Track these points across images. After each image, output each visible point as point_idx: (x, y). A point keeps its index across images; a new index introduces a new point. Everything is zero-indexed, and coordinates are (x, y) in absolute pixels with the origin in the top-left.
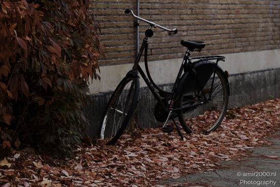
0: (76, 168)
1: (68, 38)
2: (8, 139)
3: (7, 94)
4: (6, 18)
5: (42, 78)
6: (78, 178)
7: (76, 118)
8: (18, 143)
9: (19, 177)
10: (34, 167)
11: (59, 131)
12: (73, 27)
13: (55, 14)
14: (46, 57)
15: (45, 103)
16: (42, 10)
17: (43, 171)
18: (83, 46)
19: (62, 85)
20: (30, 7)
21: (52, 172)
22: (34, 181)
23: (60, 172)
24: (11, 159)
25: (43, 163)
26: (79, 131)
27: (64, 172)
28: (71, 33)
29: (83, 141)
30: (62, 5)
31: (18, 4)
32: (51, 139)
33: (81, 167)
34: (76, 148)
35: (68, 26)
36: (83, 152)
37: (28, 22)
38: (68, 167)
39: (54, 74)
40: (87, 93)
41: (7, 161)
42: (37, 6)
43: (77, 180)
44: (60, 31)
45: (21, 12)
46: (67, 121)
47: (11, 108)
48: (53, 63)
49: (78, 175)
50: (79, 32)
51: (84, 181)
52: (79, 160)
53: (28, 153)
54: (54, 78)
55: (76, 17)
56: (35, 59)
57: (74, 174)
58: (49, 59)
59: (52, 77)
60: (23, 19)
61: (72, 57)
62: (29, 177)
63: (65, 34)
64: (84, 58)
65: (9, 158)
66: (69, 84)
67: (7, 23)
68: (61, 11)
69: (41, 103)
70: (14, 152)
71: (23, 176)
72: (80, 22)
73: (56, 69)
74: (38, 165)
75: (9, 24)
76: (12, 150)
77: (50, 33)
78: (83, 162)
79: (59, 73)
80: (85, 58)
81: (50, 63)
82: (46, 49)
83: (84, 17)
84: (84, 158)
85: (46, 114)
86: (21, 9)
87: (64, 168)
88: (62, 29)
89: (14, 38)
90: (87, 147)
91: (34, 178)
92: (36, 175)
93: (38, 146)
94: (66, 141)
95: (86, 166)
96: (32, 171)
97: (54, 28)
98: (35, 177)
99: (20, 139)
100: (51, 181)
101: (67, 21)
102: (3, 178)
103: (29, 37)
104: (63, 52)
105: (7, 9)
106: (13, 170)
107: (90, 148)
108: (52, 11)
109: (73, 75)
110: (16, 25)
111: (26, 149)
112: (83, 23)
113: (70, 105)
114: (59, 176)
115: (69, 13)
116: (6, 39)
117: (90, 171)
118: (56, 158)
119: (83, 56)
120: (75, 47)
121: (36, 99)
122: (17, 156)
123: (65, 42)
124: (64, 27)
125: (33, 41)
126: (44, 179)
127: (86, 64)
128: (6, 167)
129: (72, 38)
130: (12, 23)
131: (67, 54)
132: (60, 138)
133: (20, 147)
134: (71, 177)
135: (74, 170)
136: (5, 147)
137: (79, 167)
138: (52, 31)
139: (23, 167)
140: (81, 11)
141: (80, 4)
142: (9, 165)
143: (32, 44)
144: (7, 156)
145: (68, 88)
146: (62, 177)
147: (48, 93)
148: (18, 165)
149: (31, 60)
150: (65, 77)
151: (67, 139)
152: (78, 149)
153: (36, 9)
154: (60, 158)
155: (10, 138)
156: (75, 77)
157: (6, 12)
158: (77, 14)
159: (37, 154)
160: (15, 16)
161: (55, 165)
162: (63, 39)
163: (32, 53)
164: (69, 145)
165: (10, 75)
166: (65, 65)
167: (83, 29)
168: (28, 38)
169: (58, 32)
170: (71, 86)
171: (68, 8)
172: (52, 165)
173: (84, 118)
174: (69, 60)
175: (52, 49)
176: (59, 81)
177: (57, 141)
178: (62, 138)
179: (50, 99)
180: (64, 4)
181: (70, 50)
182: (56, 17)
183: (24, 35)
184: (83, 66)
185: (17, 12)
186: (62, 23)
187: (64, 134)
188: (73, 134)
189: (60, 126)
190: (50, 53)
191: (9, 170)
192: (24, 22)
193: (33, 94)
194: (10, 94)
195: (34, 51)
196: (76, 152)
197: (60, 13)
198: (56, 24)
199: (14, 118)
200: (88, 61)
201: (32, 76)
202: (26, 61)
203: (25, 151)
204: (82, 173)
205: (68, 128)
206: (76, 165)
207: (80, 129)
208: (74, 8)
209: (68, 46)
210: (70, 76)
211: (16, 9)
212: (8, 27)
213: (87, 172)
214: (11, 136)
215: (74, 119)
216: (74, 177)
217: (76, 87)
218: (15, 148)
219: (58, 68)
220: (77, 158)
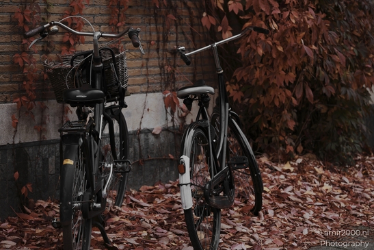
0: (356, 176)
1: (352, 48)
2: (291, 145)
3: (291, 101)
4: (294, 27)
5: (325, 86)
6: (358, 185)
7: (358, 127)
8: (300, 149)
9: (301, 181)
10: (315, 172)
11: (341, 139)
12: (357, 36)
13: (341, 24)
14: (330, 67)
15: (328, 111)
16: (329, 19)
17: (324, 177)
18: (367, 56)
19: (346, 94)
20: (317, 16)
21: (333, 178)
22: (315, 185)
23: (341, 178)
24: (293, 164)
25: (324, 169)
26: (359, 140)
27: (345, 178)
28: (356, 43)
29: (363, 149)
30: (348, 15)
31: (306, 13)
32: (333, 146)
33: (362, 175)
34: (356, 156)
35: (353, 35)
36: (363, 160)
37: (315, 31)
38: (349, 174)
39: (337, 83)
40: (370, 102)
41: (289, 165)
42: (324, 15)
43: (357, 187)
44: (345, 41)
45: (308, 22)
46: (349, 130)
47: (295, 114)
48: (337, 72)
49: (358, 182)
50: (364, 42)
51: (365, 188)
52: (359, 168)
53: (310, 158)
54: (337, 87)
55: (361, 27)
56: (319, 68)
57: (354, 182)
58: (333, 68)
59: (335, 85)
60: (310, 28)
61: (356, 67)
62: (311, 181)
63: (349, 43)
64: (368, 67)
65: (291, 163)
66: (352, 92)
67: (295, 32)
68: (346, 21)
69: (324, 111)
70: (297, 157)
71: (305, 180)
72: (365, 32)
73: (340, 78)
74: (320, 171)
75: (297, 33)
76: (295, 154)
77: (336, 42)
78: (363, 170)
79: (343, 82)
80: (369, 69)
81: (334, 72)
82: (331, 58)
83: (370, 27)
84: (365, 166)
85: (328, 122)
86: (308, 19)
87: (344, 175)
88: (347, 39)
89: (302, 47)
90: (366, 155)
91: (315, 183)
92: (317, 180)
93: (320, 152)
94: (347, 149)
95: (366, 175)
96: (314, 176)
97: (340, 37)
98: (317, 182)
99: (302, 145)
100: (331, 186)
101: (352, 31)
102: (286, 181)
103: (316, 46)
104: (348, 62)
105: (295, 19)
106: (296, 174)
107: (370, 156)
108: (338, 22)
109: (356, 85)
110: (304, 33)
111: (308, 155)
112: (368, 33)
113: (352, 114)
114: (339, 182)
115: (355, 23)
116: (293, 47)
117: (371, 179)
118: (337, 165)
119: (367, 66)
120: (359, 57)
121: (319, 106)
122: (300, 161)
123: (349, 52)
124: (349, 37)
125: (319, 50)
126: (325, 184)
127: (369, 74)
128: (288, 171)
129: (357, 48)
130: (300, 31)
131: (350, 64)
132: (341, 146)
133: (302, 152)
134: (351, 184)
135: (354, 177)
136: (288, 151)
137: (359, 175)
138: (337, 41)
139: (305, 172)
140: (367, 21)
141: (366, 14)
142: (292, 169)
143: (318, 53)
144: (290, 160)
145: (352, 96)
146: (343, 184)
147: (330, 101)
148: (300, 169)
149: (315, 69)
150: (348, 86)
151: (348, 147)
152: (359, 158)
153: (323, 19)
154: (341, 165)
155: (294, 144)
156: (359, 86)
157: (294, 21)
158: (362, 24)
159: (318, 160)
160: (302, 25)
161: (335, 172)
162: (347, 48)
163: (317, 62)
164: (349, 153)
165: (295, 82)
166: (349, 74)
167: (367, 39)
168: (314, 47)
169: (343, 42)
170: (354, 94)
171: (353, 18)
172: (333, 171)
173: (364, 128)
174: (353, 69)
175: (336, 58)
176: (343, 90)
177: (338, 148)
178: (343, 146)
179: (333, 107)
180: (350, 14)
181: (354, 59)
182: (342, 27)
183: (310, 44)
184: (367, 75)
185: (304, 21)
186: (347, 33)
187: (345, 142)
188: (354, 143)
189: (341, 134)
190: (335, 62)
191: (292, 174)
192: (311, 31)
193: (317, 101)
194: (294, 101)
195: (319, 60)
196: (356, 161)
197: (345, 23)
198: (342, 34)
199: (297, 124)
200: (372, 71)
201: (316, 84)
202: (311, 70)
203: (307, 156)
204: (362, 180)
205: (349, 137)
206: (356, 173)
207: (361, 138)
208: (360, 18)
209: (352, 55)
210: (353, 85)
211: (304, 19)
212: (296, 35)
213: (367, 181)
214: (294, 142)
215: (356, 127)
216: (354, 184)
217: (359, 96)
218: (297, 153)
219: (342, 77)
220: (357, 166)
